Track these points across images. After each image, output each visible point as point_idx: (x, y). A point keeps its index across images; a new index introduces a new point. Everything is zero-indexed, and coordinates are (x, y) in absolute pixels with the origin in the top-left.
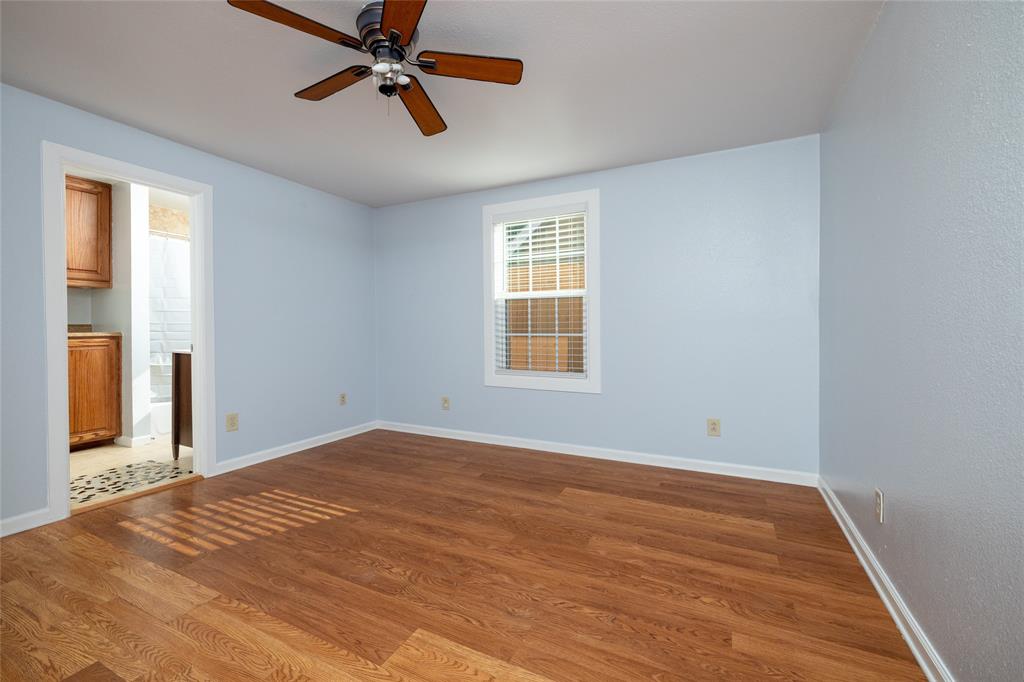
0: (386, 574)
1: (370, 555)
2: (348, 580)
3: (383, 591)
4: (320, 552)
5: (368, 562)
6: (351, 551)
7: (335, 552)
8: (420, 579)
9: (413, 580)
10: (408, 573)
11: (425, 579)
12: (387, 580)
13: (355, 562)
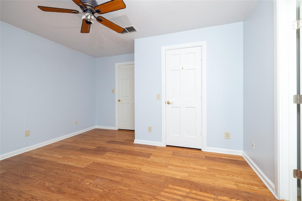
0: (92, 182)
1: (98, 190)
2: (105, 178)
3: (92, 176)
4: (121, 189)
5: (98, 186)
6: (107, 191)
7: (114, 190)
8: (79, 180)
9: (82, 180)
10: (83, 183)
11: (78, 181)
12: (91, 179)
13: (104, 185)
